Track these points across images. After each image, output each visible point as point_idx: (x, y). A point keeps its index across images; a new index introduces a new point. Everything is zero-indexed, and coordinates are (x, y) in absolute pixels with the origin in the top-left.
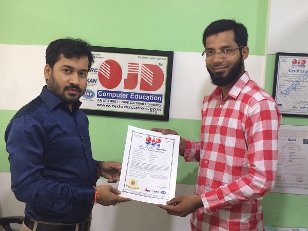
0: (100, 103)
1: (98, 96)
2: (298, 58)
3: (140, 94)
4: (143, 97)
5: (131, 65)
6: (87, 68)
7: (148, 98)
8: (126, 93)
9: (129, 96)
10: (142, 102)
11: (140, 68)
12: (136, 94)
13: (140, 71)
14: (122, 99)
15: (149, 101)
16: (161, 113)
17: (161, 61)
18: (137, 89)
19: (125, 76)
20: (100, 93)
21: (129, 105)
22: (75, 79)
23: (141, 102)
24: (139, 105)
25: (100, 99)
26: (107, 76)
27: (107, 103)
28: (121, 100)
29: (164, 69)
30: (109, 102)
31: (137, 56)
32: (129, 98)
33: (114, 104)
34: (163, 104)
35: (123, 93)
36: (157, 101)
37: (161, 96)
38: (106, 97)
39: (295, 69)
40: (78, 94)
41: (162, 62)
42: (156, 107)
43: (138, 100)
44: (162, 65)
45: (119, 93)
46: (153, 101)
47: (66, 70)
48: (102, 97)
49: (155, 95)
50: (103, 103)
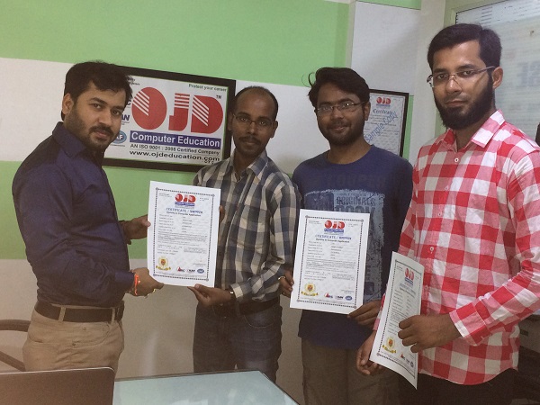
0: (134, 150)
1: (131, 140)
2: (383, 97)
3: (191, 137)
4: (195, 141)
5: (179, 96)
6: (123, 105)
7: (202, 143)
8: (171, 136)
9: (176, 141)
10: (194, 149)
11: (191, 101)
12: (185, 137)
13: (191, 104)
14: (167, 144)
15: (204, 147)
17: (220, 93)
18: (187, 131)
19: (170, 112)
20: (135, 136)
21: (176, 153)
22: (106, 117)
23: (192, 148)
24: (189, 153)
25: (134, 144)
26: (145, 111)
27: (144, 150)
28: (164, 146)
29: (223, 103)
30: (148, 148)
31: (187, 84)
32: (176, 143)
33: (155, 151)
34: (221, 152)
35: (168, 135)
36: (214, 148)
37: (219, 140)
38: (143, 142)
39: (380, 109)
40: (108, 139)
42: (213, 156)
43: (188, 145)
44: (220, 97)
45: (162, 135)
46: (209, 147)
47: (95, 105)
48: (138, 141)
49: (211, 139)
50: (138, 149)
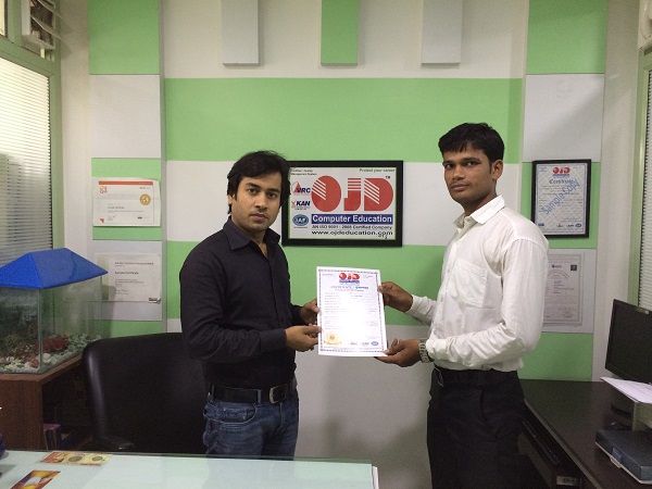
0: (316, 230)
1: (313, 222)
3: (365, 216)
4: (368, 219)
5: (351, 180)
7: (375, 219)
8: (347, 216)
9: (351, 219)
10: (368, 225)
12: (359, 215)
13: (363, 187)
14: (343, 223)
15: (377, 223)
16: (392, 237)
18: (361, 210)
19: (344, 195)
20: (316, 218)
21: (352, 230)
23: (366, 225)
24: (364, 230)
25: (315, 225)
26: (323, 196)
27: (324, 230)
28: (341, 225)
29: (393, 182)
30: (327, 228)
31: (358, 169)
32: (351, 222)
33: (333, 230)
34: (393, 226)
35: (343, 215)
36: (386, 223)
37: (391, 216)
38: (323, 223)
41: (389, 175)
42: (386, 231)
43: (363, 223)
44: (389, 178)
45: (338, 216)
46: (382, 223)
48: (318, 222)
49: (383, 216)
50: (319, 230)
